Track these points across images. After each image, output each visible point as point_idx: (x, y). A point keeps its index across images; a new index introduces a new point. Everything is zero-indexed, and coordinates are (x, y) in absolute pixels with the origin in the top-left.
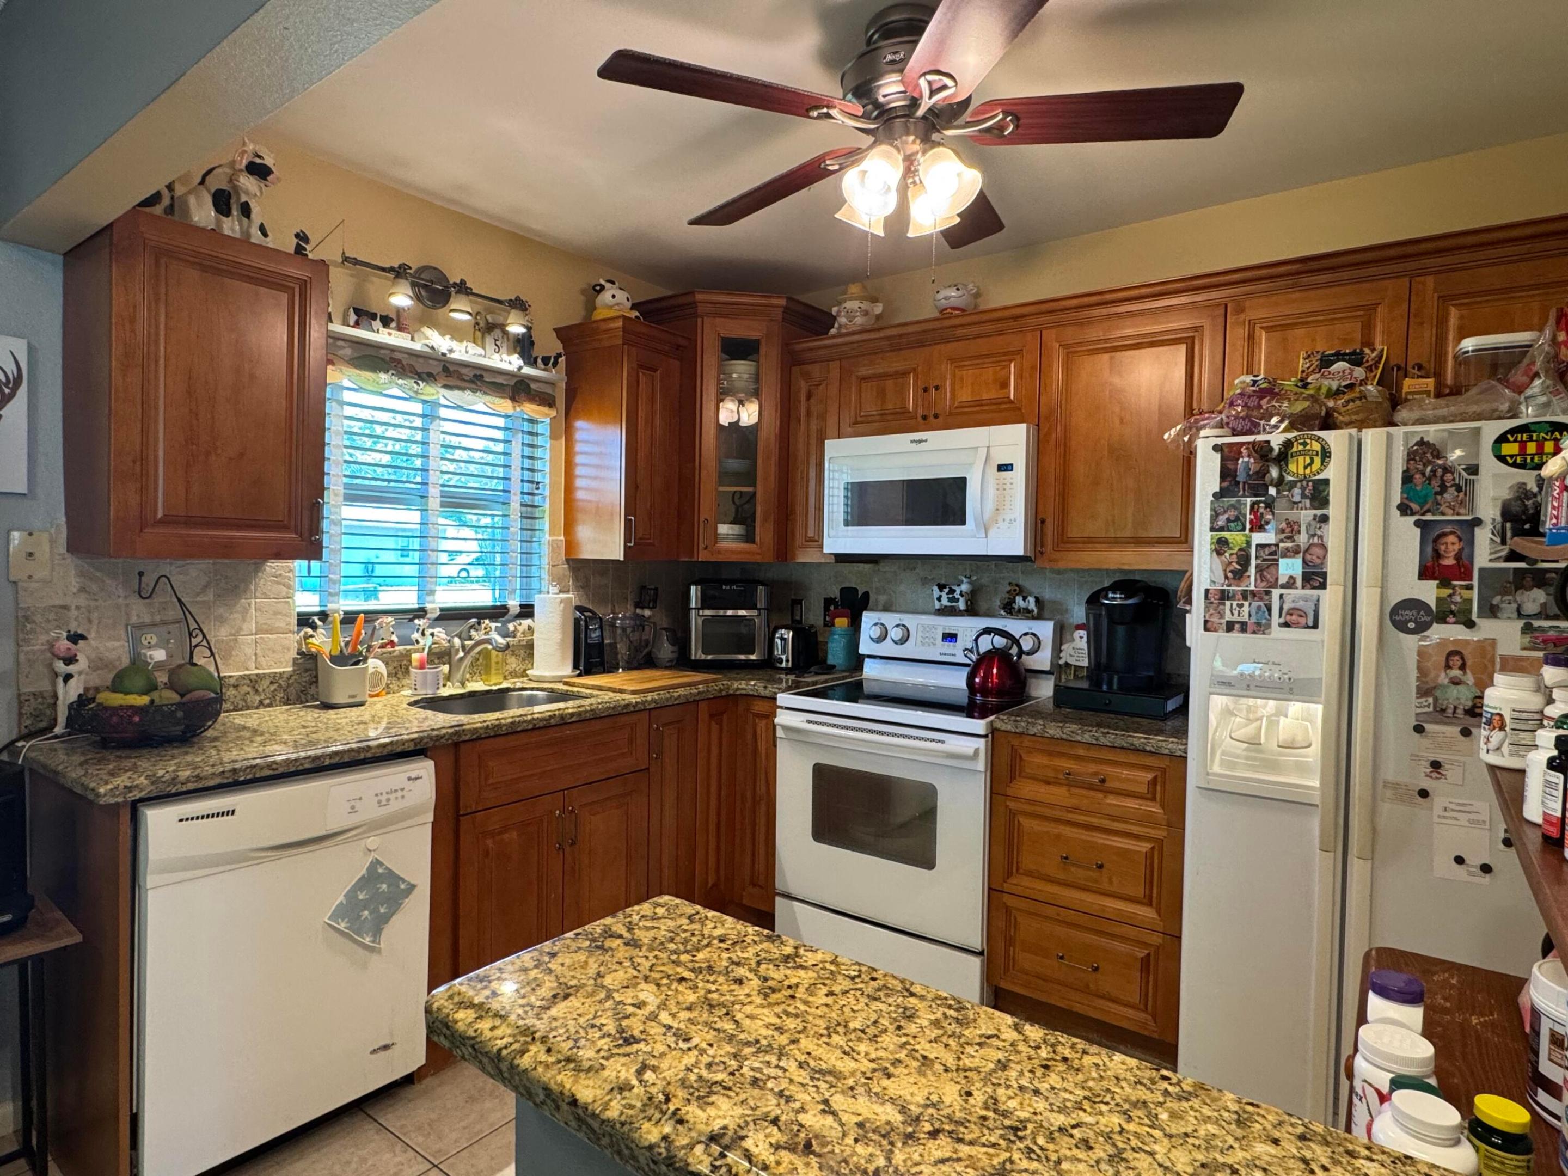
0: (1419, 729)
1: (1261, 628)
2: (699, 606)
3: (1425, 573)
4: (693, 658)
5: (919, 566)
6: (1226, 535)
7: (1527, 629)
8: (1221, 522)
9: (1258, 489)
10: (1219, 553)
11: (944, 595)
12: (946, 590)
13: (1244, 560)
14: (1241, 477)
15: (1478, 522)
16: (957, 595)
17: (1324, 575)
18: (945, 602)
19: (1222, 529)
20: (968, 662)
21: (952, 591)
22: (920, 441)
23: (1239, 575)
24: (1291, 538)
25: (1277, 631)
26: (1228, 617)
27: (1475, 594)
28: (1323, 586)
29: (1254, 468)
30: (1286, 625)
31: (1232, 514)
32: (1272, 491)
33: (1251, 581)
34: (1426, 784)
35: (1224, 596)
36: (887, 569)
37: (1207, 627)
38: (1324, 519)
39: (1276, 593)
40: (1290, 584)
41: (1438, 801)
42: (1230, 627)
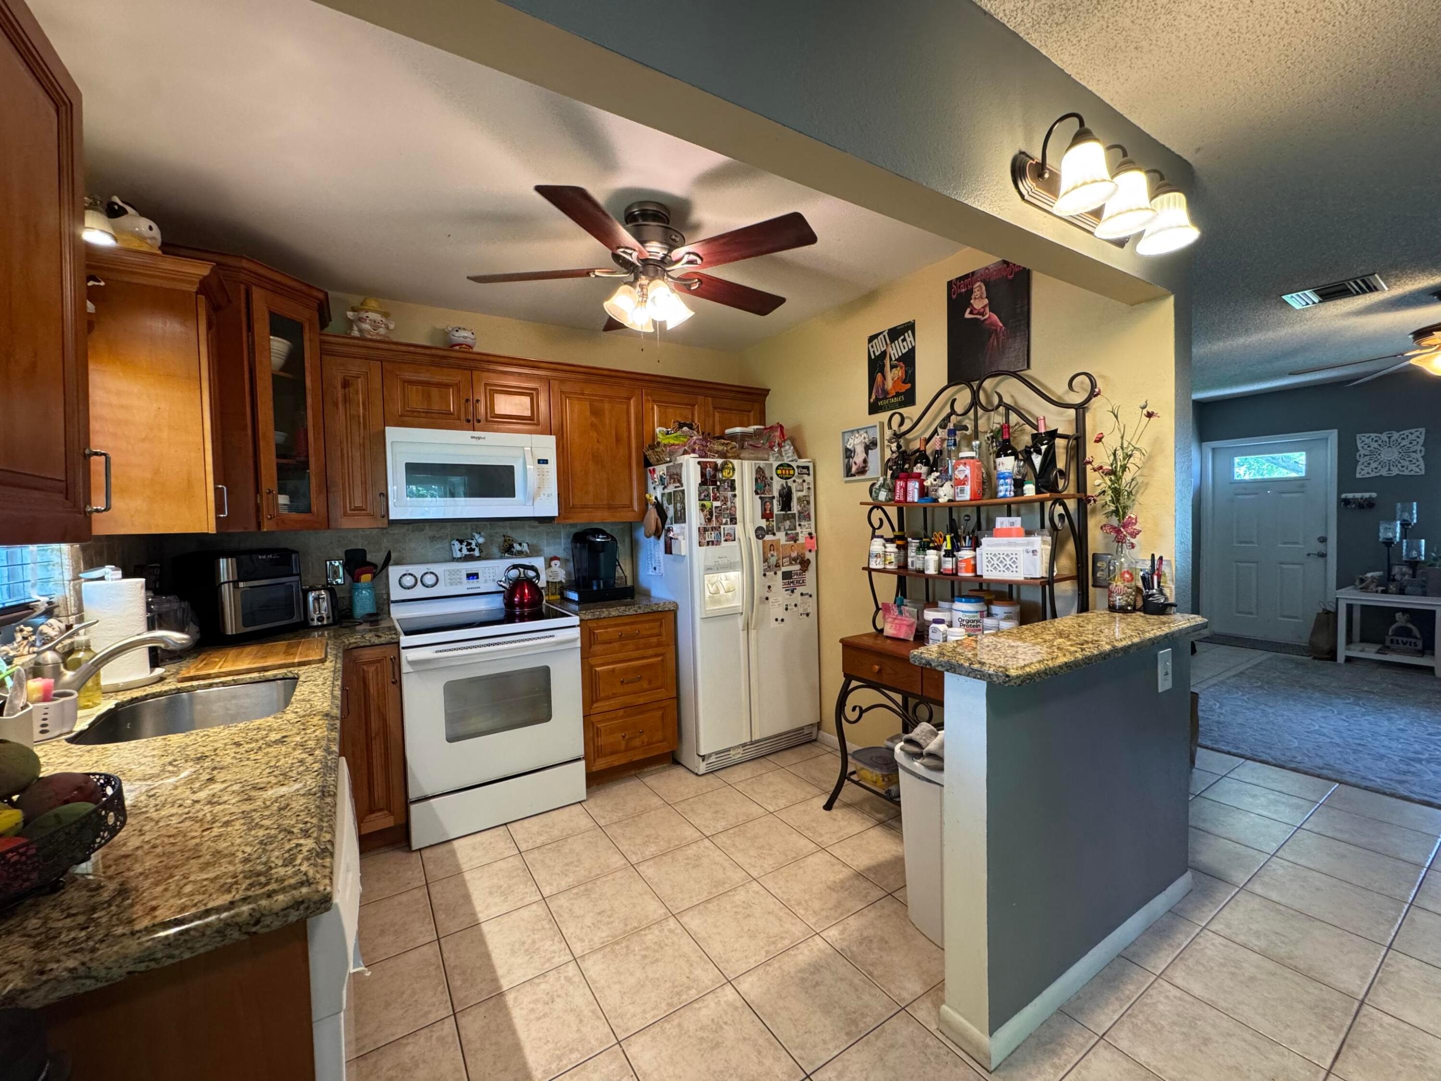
0: (765, 575)
1: (718, 543)
2: (236, 579)
3: (763, 517)
4: (230, 633)
5: (427, 527)
6: (704, 502)
7: (787, 534)
8: (702, 497)
9: (714, 483)
10: (703, 511)
11: (464, 546)
12: (465, 543)
13: (711, 513)
14: (708, 477)
15: (774, 497)
16: (473, 546)
17: (736, 519)
18: (465, 552)
19: (702, 500)
20: (503, 589)
21: (469, 544)
22: (479, 438)
23: (710, 520)
24: (725, 504)
25: (723, 544)
26: (707, 539)
27: (774, 523)
28: (736, 523)
29: (712, 473)
30: (726, 540)
31: (706, 493)
32: (718, 483)
33: (714, 523)
34: (767, 595)
35: (705, 530)
36: (396, 532)
37: (700, 544)
38: (735, 496)
39: (722, 527)
40: (726, 524)
41: (771, 600)
42: (708, 543)
